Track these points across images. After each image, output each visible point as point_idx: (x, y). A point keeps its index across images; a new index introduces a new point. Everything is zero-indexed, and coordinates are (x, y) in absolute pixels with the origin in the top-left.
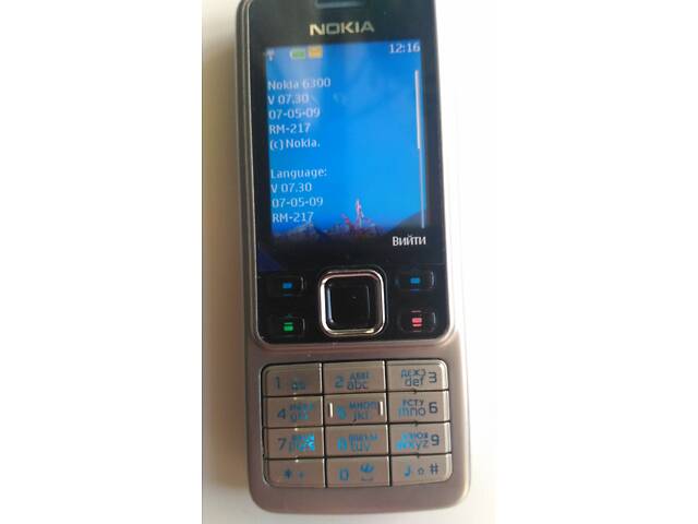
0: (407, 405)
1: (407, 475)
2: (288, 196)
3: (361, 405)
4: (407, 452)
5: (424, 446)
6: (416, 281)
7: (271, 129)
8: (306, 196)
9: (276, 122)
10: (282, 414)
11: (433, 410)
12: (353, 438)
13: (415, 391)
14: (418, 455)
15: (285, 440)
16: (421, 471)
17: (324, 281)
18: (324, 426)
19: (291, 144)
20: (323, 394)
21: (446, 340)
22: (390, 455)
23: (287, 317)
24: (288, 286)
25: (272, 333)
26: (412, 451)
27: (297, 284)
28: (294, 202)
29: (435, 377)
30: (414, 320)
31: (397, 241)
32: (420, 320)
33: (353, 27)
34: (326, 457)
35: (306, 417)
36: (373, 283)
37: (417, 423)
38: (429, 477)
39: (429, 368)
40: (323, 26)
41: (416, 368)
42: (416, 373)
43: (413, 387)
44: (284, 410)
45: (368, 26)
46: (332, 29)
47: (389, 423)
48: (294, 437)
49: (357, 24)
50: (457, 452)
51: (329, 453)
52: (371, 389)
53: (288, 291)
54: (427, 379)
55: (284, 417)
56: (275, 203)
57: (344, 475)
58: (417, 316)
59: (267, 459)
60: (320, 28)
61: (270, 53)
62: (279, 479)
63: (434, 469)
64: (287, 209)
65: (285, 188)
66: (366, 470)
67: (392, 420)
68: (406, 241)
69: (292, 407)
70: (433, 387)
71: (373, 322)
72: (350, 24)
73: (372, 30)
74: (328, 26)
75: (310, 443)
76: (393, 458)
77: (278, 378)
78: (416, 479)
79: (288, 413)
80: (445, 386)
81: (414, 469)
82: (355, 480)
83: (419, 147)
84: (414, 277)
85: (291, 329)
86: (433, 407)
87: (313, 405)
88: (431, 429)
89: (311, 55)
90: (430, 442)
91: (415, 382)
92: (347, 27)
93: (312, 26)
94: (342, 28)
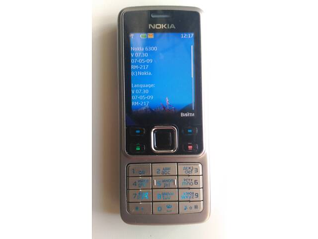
0: (185, 181)
1: (185, 209)
2: (139, 95)
3: (167, 181)
4: (185, 200)
5: (192, 198)
6: (190, 131)
7: (132, 67)
8: (146, 95)
9: (134, 64)
10: (135, 184)
12: (166, 194)
13: (189, 176)
14: (190, 201)
15: (136, 194)
16: (191, 208)
17: (153, 130)
18: (152, 189)
19: (141, 73)
20: (152, 176)
21: (201, 155)
22: (178, 201)
23: (137, 145)
24: (138, 132)
25: (131, 150)
26: (188, 200)
27: (142, 131)
28: (141, 97)
29: (197, 170)
30: (189, 147)
31: (182, 115)
32: (191, 147)
33: (166, 26)
34: (152, 202)
35: (145, 185)
36: (172, 131)
37: (189, 188)
38: (194, 210)
39: (194, 167)
40: (154, 25)
41: (190, 166)
42: (190, 168)
43: (188, 174)
44: (136, 182)
45: (173, 26)
46: (158, 26)
47: (178, 188)
48: (139, 193)
49: (168, 25)
50: (205, 200)
51: (154, 200)
52: (171, 174)
53: (138, 134)
54: (194, 171)
55: (136, 185)
56: (133, 97)
57: (160, 209)
58: (190, 145)
59: (128, 202)
61: (132, 35)
63: (196, 207)
64: (138, 100)
65: (137, 91)
66: (169, 207)
68: (186, 115)
69: (139, 181)
71: (173, 147)
73: (174, 28)
74: (156, 25)
75: (146, 196)
76: (180, 202)
77: (133, 169)
78: (188, 211)
79: (137, 183)
80: (201, 174)
81: (188, 207)
82: (164, 211)
83: (192, 77)
84: (189, 129)
85: (139, 149)
86: (196, 182)
87: (148, 181)
88: (195, 191)
89: (149, 37)
90: (195, 196)
91: (189, 172)
92: (164, 26)
93: (150, 25)
94: (162, 26)
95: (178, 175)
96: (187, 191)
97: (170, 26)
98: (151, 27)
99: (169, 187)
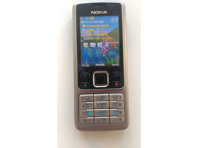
0: (114, 104)
3: (103, 104)
4: (114, 116)
5: (118, 114)
6: (116, 74)
10: (84, 106)
11: (120, 105)
15: (84, 113)
17: (94, 74)
18: (94, 109)
20: (93, 101)
22: (110, 116)
24: (85, 75)
25: (81, 87)
29: (121, 97)
32: (117, 84)
33: (102, 12)
36: (106, 75)
37: (116, 108)
42: (116, 96)
45: (105, 12)
46: (97, 12)
48: (87, 112)
50: (126, 115)
51: (95, 116)
52: (105, 100)
54: (119, 98)
59: (80, 117)
60: (94, 12)
61: (81, 18)
62: (83, 122)
63: (120, 120)
66: (104, 120)
67: (110, 108)
69: (86, 105)
71: (106, 84)
72: (101, 11)
73: (107, 13)
75: (90, 113)
77: (83, 98)
80: (123, 99)
81: (116, 120)
82: (101, 122)
85: (86, 86)
87: (91, 104)
88: (120, 110)
90: (120, 113)
91: (116, 99)
92: (100, 12)
93: (92, 12)
94: (99, 12)
95: (109, 101)
97: (104, 12)
98: (92, 13)
99: (104, 108)
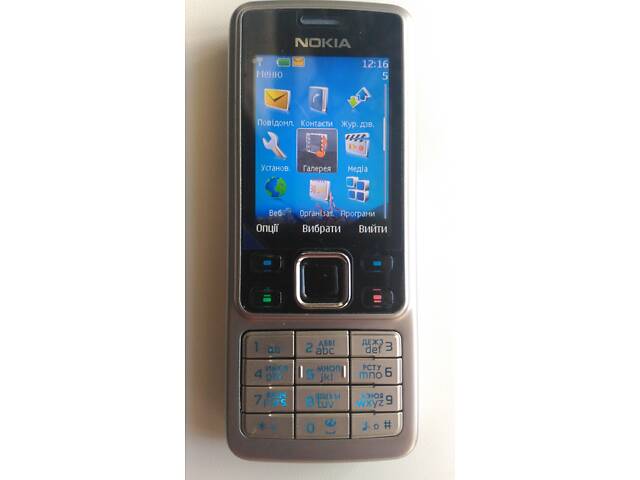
0: (366, 370)
1: (365, 429)
3: (327, 368)
4: (365, 409)
5: (380, 405)
6: (377, 264)
10: (259, 374)
11: (389, 374)
12: (325, 396)
13: (374, 358)
14: (374, 412)
15: (260, 396)
16: (376, 426)
17: (301, 260)
18: (295, 385)
20: (295, 358)
21: (400, 315)
22: (350, 412)
23: (266, 291)
24: (268, 263)
25: (252, 303)
26: (372, 408)
27: (275, 262)
29: (391, 346)
30: (375, 297)
31: (362, 229)
32: (380, 297)
33: (332, 43)
34: (295, 413)
35: (280, 377)
36: (341, 263)
37: (374, 385)
38: (383, 431)
39: (386, 339)
40: (306, 40)
41: (376, 338)
42: (376, 342)
43: (372, 354)
44: (260, 371)
45: (345, 43)
46: (314, 43)
47: (350, 384)
48: (269, 394)
49: (336, 40)
50: (407, 411)
51: (298, 409)
52: (336, 355)
53: (268, 267)
54: (384, 348)
55: (260, 376)
57: (311, 428)
58: (378, 293)
59: (244, 413)
60: (304, 42)
61: (259, 60)
62: (254, 431)
63: (388, 425)
66: (330, 424)
67: (353, 381)
68: (371, 229)
69: (268, 368)
70: (389, 354)
71: (341, 297)
72: (330, 40)
73: (349, 47)
74: (311, 40)
75: (282, 400)
76: (353, 415)
77: (256, 343)
78: (371, 433)
79: (264, 373)
80: (399, 354)
81: (371, 425)
82: (320, 433)
83: (384, 149)
84: (376, 260)
85: (269, 300)
86: (389, 372)
87: (286, 367)
88: (386, 391)
89: (295, 64)
90: (385, 402)
91: (374, 350)
92: (327, 43)
93: (297, 40)
94: (321, 43)
95: (350, 357)
96: (369, 389)
97: (339, 44)
98: (299, 44)
99: (330, 382)
